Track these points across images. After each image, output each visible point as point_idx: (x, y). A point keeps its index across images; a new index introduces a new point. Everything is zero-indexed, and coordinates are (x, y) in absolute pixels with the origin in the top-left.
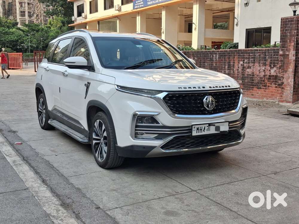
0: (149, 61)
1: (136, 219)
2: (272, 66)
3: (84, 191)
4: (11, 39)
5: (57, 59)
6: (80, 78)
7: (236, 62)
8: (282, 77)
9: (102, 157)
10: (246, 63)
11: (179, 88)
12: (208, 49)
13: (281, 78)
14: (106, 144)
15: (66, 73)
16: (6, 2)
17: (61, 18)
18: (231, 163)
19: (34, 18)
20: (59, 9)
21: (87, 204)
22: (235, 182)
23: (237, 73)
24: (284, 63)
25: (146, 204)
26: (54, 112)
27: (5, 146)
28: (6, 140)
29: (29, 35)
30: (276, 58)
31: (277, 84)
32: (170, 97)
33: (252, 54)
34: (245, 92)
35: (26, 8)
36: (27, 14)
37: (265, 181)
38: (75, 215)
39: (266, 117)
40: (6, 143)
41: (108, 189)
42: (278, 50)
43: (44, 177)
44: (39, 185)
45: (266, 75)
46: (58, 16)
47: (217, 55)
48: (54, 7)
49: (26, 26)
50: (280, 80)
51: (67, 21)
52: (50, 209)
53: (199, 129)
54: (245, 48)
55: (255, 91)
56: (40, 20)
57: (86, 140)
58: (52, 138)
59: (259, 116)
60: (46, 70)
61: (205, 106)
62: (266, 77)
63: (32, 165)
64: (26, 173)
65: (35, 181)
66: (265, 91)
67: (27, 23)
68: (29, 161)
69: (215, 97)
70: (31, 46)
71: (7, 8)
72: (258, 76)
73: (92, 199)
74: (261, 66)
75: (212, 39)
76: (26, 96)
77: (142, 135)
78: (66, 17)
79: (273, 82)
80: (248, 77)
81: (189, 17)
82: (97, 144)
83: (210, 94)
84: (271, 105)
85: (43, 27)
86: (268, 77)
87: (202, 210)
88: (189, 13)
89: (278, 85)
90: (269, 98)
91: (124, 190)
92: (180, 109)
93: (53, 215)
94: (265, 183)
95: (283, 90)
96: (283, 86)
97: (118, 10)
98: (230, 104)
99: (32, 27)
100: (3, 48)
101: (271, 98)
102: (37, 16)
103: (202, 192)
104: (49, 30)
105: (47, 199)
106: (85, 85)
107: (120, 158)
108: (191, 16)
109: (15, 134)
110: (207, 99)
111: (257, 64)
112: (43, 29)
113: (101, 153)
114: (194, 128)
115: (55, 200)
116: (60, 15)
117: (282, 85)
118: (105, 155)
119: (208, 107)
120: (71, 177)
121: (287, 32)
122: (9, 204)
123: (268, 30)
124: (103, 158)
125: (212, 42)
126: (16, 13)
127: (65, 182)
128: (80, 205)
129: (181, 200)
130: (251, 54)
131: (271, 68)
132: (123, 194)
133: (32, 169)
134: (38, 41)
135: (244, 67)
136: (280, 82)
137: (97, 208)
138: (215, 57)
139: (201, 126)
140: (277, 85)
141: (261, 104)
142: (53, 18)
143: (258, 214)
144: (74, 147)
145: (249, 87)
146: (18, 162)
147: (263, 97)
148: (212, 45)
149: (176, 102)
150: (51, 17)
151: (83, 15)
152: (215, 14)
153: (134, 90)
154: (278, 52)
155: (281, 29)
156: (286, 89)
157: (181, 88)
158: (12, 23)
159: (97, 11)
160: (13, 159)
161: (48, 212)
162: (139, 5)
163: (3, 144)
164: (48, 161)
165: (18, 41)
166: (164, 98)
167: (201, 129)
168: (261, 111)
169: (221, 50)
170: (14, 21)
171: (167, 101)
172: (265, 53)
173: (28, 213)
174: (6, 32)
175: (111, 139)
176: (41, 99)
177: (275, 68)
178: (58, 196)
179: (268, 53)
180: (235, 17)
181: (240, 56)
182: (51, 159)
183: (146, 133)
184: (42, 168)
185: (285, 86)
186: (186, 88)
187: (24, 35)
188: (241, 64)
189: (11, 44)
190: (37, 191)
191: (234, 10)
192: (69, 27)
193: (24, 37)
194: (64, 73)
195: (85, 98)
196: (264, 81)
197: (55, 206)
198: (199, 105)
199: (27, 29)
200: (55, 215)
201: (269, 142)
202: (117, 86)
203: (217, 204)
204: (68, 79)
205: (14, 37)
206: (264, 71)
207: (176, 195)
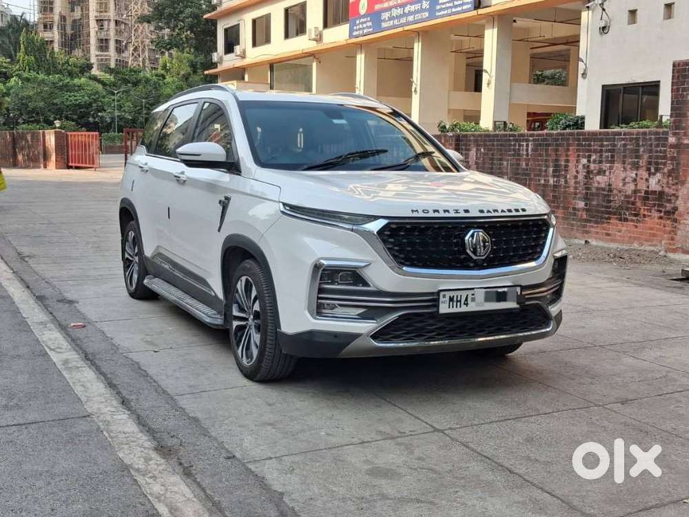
0: (357, 153)
1: (308, 481)
2: (653, 170)
3: (206, 424)
4: (77, 100)
5: (169, 147)
6: (211, 187)
7: (572, 159)
8: (674, 195)
9: (249, 356)
10: (594, 162)
11: (413, 211)
12: (511, 130)
13: (672, 198)
14: (258, 328)
15: (183, 177)
16: (67, 17)
17: (188, 55)
18: (531, 378)
19: (128, 55)
20: (184, 36)
21: (211, 449)
22: (532, 416)
23: (574, 185)
24: (678, 164)
25: (331, 454)
26: (158, 261)
27: (50, 330)
28: (52, 318)
29: (116, 92)
30: (661, 152)
31: (663, 210)
32: (391, 230)
33: (607, 143)
34: (592, 227)
35: (112, 33)
36: (112, 45)
37: (598, 417)
38: (182, 469)
39: (631, 285)
40: (52, 325)
41: (257, 421)
42: (666, 133)
43: (125, 393)
44: (113, 409)
45: (639, 191)
46: (182, 51)
47: (530, 143)
48: (174, 31)
49: (110, 71)
50: (669, 201)
51: (201, 63)
52: (132, 456)
53: (455, 299)
54: (600, 128)
55: (615, 226)
56: (141, 59)
57: (219, 321)
58: (150, 316)
59: (615, 281)
60: (143, 171)
61: (468, 251)
62: (639, 194)
63: (103, 370)
64: (89, 385)
65: (106, 401)
66: (636, 227)
67: (113, 65)
68: (97, 362)
69: (491, 232)
70: (120, 118)
71: (69, 31)
72: (620, 192)
73: (220, 440)
74: (628, 169)
75: (528, 108)
76: (102, 228)
77: (332, 309)
78: (200, 53)
79: (655, 206)
80: (597, 195)
81: (477, 55)
82: (241, 329)
83: (481, 226)
84: (649, 259)
85: (148, 75)
86: (643, 194)
87: (450, 468)
88: (476, 48)
89: (665, 212)
90: (644, 242)
91: (289, 423)
92: (414, 257)
93: (136, 467)
94: (595, 422)
95: (676, 224)
96: (675, 216)
97: (316, 41)
98: (525, 248)
99: (124, 74)
100: (58, 121)
101: (649, 243)
102: (136, 49)
103: (454, 434)
104: (161, 82)
105: (127, 437)
106: (220, 202)
107: (286, 357)
108: (480, 54)
109: (72, 307)
110: (472, 236)
111: (618, 166)
112: (147, 81)
113: (248, 348)
114: (444, 296)
115: (144, 439)
116: (188, 49)
117: (674, 213)
118: (255, 352)
119: (475, 252)
120: (182, 395)
121: (685, 93)
122: (49, 444)
123: (652, 88)
124: (252, 358)
125: (529, 115)
126: (88, 43)
127: (167, 406)
128: (196, 450)
129: (409, 449)
130: (605, 143)
131: (650, 174)
132: (287, 433)
133: (102, 378)
134: (136, 107)
135: (589, 172)
136: (669, 206)
137: (229, 458)
138: (525, 148)
139: (459, 293)
140: (662, 214)
141: (626, 256)
142: (171, 55)
143: (569, 481)
144: (196, 336)
145: (601, 218)
146: (74, 363)
147: (632, 240)
148: (528, 121)
149: (405, 241)
150: (167, 53)
151: (238, 49)
152: (535, 51)
153: (318, 214)
154: (666, 139)
155: (672, 86)
156: (684, 223)
157: (417, 211)
158: (79, 65)
159: (268, 41)
160: (65, 356)
161: (126, 461)
162: (364, 28)
163: (46, 327)
164: (137, 363)
165: (90, 104)
166: (380, 232)
167: (459, 299)
168: (624, 271)
169: (545, 131)
170: (83, 61)
171: (386, 238)
172: (637, 139)
173: (86, 462)
174: (66, 85)
175: (268, 317)
176: (130, 234)
177: (659, 175)
178: (151, 432)
179: (644, 139)
180: (580, 56)
181: (582, 145)
182: (145, 359)
183: (340, 305)
184: (124, 376)
185: (680, 215)
186: (428, 213)
187: (104, 93)
188: (584, 165)
189: (74, 112)
190: (109, 422)
191: (579, 41)
192: (207, 75)
193: (104, 97)
194: (179, 177)
195: (219, 231)
196: (633, 203)
197: (142, 451)
198: (456, 249)
199: (112, 78)
200: (142, 467)
201: (626, 337)
202: (284, 204)
203: (483, 458)
204: (187, 190)
205: (83, 96)
206: (635, 180)
207: (398, 437)
